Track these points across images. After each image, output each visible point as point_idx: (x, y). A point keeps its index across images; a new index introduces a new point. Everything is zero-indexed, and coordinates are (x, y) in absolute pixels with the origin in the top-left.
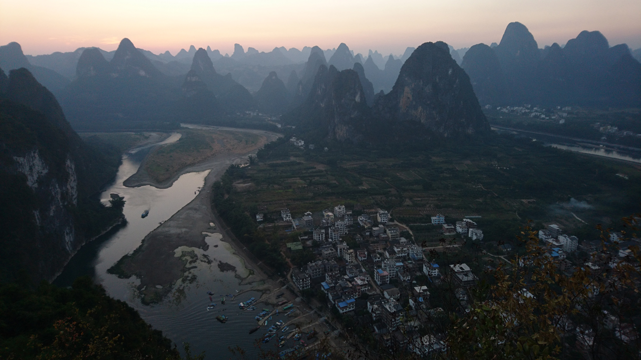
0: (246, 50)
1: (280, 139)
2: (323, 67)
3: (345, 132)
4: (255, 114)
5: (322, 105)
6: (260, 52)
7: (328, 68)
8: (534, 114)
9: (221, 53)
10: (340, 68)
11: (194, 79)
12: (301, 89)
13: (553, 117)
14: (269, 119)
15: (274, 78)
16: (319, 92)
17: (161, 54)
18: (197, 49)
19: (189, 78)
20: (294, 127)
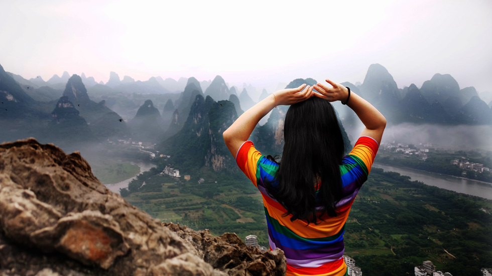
0: (121, 79)
1: (153, 169)
2: (200, 96)
3: (222, 163)
4: (128, 143)
5: (199, 135)
6: (136, 80)
7: (205, 98)
8: (398, 150)
9: (96, 81)
10: (217, 99)
11: (65, 106)
12: (176, 118)
13: (416, 153)
14: (143, 147)
15: (149, 106)
16: (196, 121)
17: (32, 79)
18: (71, 75)
19: (60, 104)
20: (169, 157)
